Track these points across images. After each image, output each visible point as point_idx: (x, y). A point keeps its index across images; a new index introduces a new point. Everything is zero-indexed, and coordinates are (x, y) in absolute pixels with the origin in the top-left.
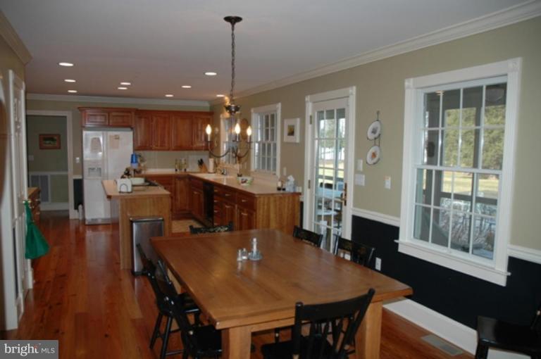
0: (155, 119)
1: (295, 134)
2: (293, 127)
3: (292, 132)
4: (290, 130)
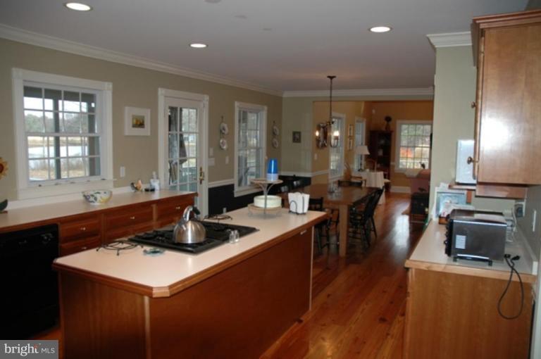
1: (146, 126)
2: (143, 117)
3: (140, 124)
4: (137, 121)
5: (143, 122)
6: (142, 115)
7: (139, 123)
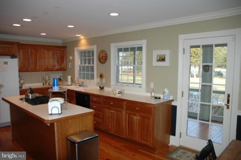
0: (30, 50)
1: (166, 60)
2: (165, 55)
3: (163, 59)
4: (160, 57)
5: (165, 58)
6: (164, 54)
7: (161, 59)
